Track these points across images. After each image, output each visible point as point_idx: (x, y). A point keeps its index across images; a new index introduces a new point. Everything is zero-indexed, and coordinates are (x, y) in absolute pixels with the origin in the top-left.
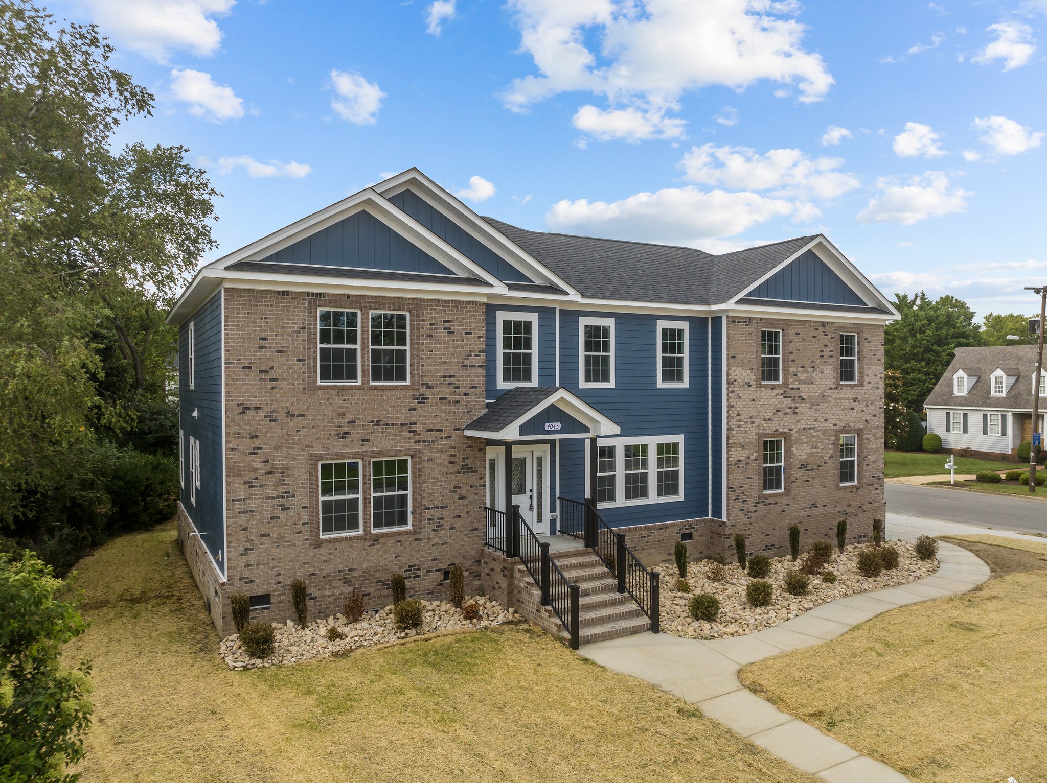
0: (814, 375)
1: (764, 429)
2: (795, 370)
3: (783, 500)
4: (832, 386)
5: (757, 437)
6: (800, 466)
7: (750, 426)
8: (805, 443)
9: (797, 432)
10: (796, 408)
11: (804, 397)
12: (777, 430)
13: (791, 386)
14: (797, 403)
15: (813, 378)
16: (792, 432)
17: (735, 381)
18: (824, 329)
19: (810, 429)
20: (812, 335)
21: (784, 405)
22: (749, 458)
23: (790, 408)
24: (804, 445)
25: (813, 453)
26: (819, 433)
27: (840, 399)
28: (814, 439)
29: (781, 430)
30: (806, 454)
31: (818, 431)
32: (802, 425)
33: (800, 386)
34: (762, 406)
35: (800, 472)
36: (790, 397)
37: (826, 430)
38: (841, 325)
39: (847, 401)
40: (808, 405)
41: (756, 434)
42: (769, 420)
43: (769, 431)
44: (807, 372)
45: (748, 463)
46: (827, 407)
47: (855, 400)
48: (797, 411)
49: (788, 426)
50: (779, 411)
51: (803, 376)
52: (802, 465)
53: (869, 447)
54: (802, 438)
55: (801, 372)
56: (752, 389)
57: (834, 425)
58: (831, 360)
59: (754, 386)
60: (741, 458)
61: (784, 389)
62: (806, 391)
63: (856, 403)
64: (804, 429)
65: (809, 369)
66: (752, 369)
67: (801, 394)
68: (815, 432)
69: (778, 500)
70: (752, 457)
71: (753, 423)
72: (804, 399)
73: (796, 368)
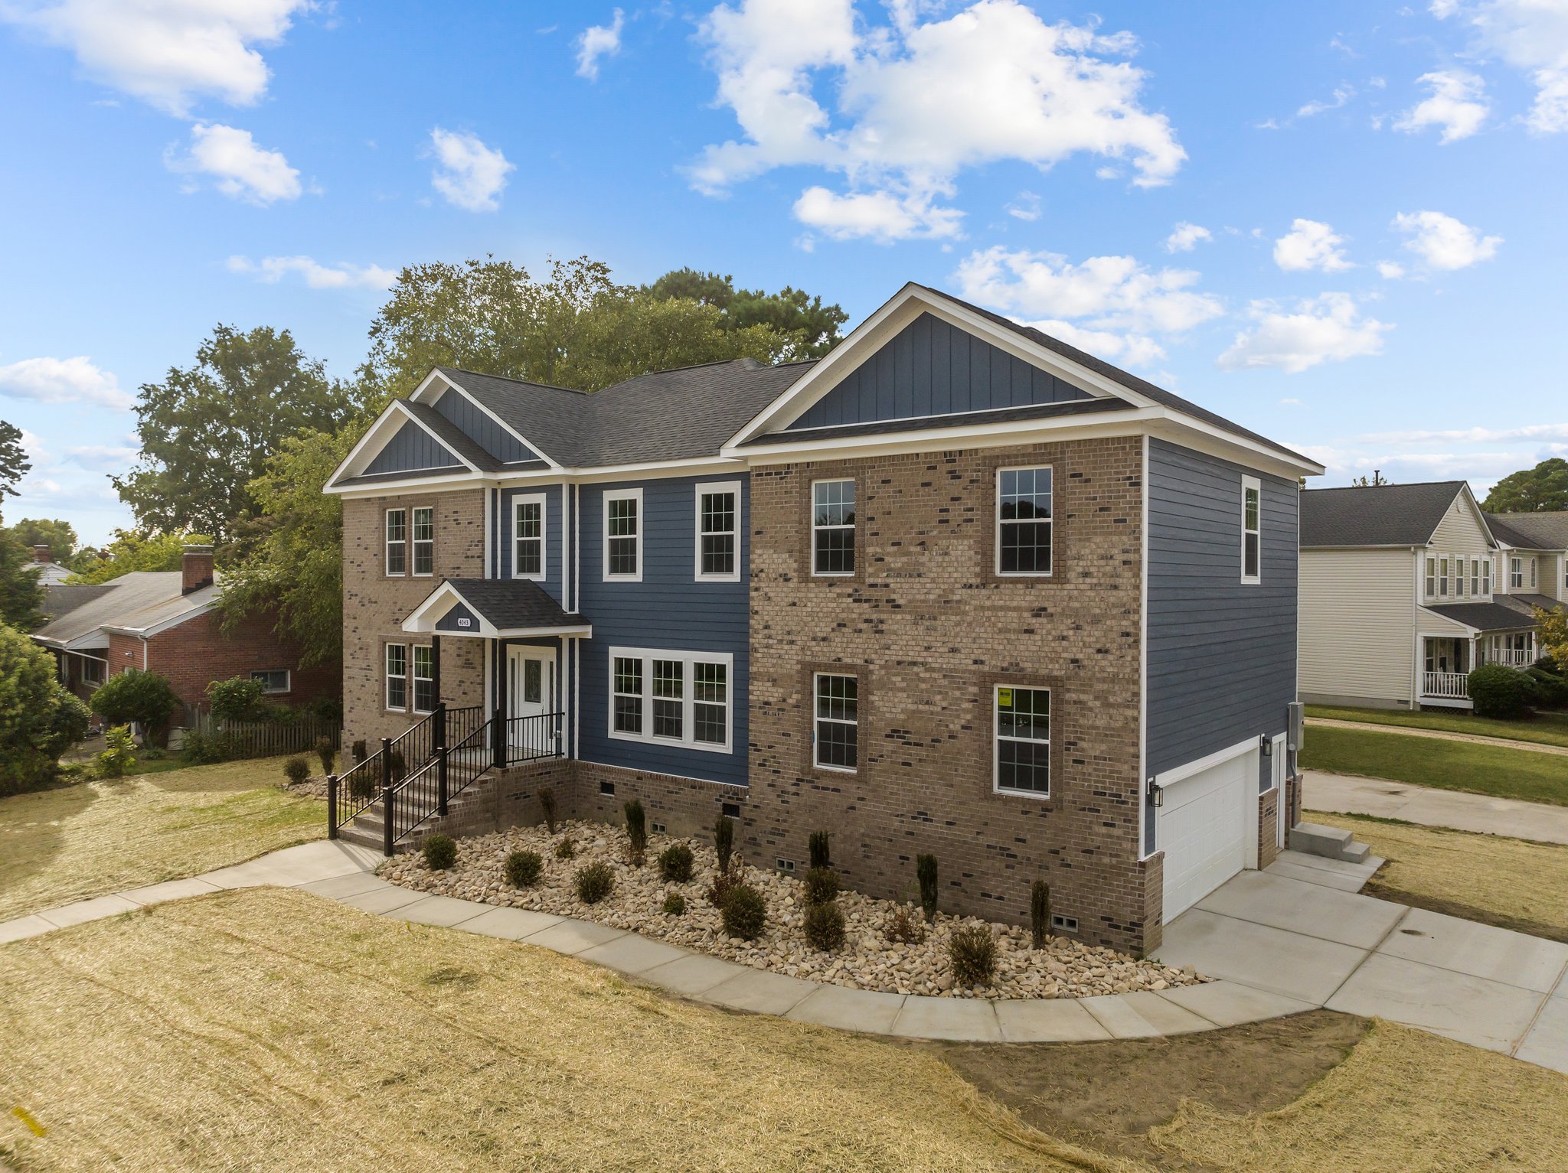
0: (924, 559)
1: (812, 655)
2: (879, 550)
3: (852, 787)
4: (973, 581)
5: (799, 666)
6: (888, 731)
7: (786, 647)
8: (903, 690)
9: (882, 667)
10: (882, 622)
11: (901, 602)
12: (839, 659)
13: (871, 581)
14: (883, 612)
15: (923, 564)
16: (871, 667)
17: (762, 571)
18: (949, 466)
19: (914, 664)
20: (921, 480)
21: (854, 616)
22: (784, 700)
23: (867, 621)
24: (900, 694)
25: (921, 712)
26: (935, 675)
27: (993, 608)
28: (923, 686)
29: (848, 661)
30: (903, 711)
31: (933, 670)
32: (893, 655)
33: (890, 580)
34: (810, 614)
35: (889, 746)
36: (866, 601)
37: (956, 670)
38: (997, 452)
39: (1015, 614)
40: (908, 617)
41: (798, 662)
42: (824, 639)
43: (824, 660)
44: (908, 554)
45: (783, 710)
46: (958, 624)
47: (1040, 612)
48: (884, 627)
49: (864, 653)
50: (845, 625)
51: (896, 562)
52: (894, 731)
53: (1082, 721)
54: (894, 679)
55: (894, 555)
56: (791, 584)
57: (975, 662)
58: (969, 529)
59: (795, 580)
60: (771, 699)
61: (856, 586)
62: (902, 590)
63: (1044, 620)
64: (899, 663)
65: (912, 549)
66: (790, 552)
67: (893, 596)
68: (927, 670)
69: (842, 786)
70: (790, 701)
71: (792, 642)
72: (899, 606)
73: (882, 546)
